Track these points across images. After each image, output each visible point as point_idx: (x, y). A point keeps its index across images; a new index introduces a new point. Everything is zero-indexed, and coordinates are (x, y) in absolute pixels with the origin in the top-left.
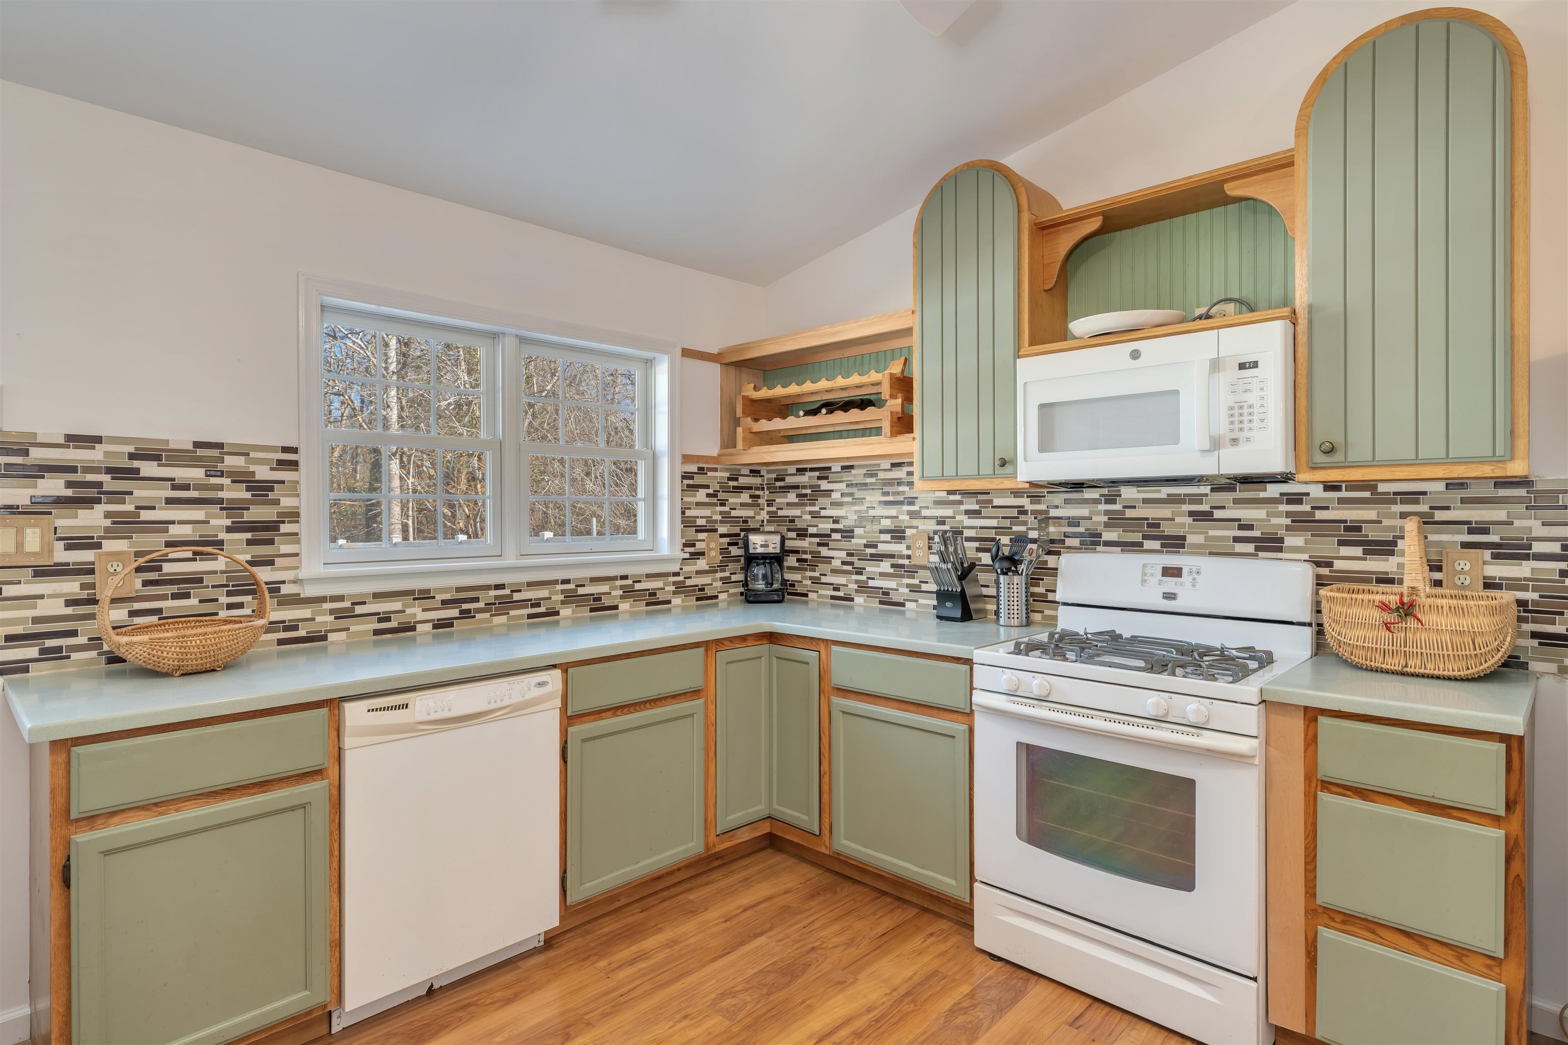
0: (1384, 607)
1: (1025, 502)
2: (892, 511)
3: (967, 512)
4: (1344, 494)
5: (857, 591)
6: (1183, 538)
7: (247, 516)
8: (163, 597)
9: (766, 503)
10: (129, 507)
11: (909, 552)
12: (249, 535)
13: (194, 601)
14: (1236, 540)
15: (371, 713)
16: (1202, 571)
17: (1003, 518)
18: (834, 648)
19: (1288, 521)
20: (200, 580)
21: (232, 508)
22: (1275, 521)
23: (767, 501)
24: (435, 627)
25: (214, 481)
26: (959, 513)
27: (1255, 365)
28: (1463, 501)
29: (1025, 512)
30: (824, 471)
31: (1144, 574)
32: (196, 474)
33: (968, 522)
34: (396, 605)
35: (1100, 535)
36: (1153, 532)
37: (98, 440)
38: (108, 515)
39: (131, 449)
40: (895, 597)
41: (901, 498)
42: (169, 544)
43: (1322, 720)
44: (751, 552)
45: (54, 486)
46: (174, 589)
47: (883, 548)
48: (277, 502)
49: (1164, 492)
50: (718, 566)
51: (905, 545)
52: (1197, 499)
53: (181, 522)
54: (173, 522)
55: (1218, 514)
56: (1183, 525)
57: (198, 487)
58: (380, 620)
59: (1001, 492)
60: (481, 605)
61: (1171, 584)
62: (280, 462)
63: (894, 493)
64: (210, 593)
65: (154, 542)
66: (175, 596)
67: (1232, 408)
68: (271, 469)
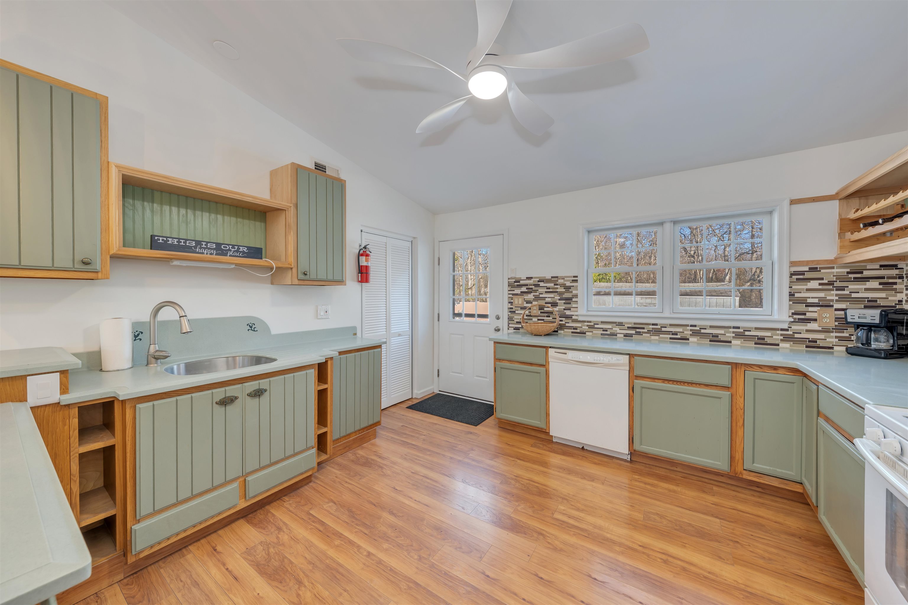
7: (564, 296)
8: (544, 316)
10: (538, 294)
12: (564, 301)
13: (551, 318)
15: (556, 353)
20: (552, 313)
21: (560, 294)
25: (556, 286)
32: (552, 285)
37: (532, 278)
38: (534, 296)
39: (538, 280)
42: (546, 303)
45: (524, 289)
46: (546, 315)
48: (572, 292)
50: (833, 329)
53: (548, 298)
54: (547, 298)
57: (552, 289)
58: (603, 331)
60: (646, 330)
62: (573, 280)
64: (555, 316)
65: (542, 303)
66: (547, 316)
68: (570, 283)
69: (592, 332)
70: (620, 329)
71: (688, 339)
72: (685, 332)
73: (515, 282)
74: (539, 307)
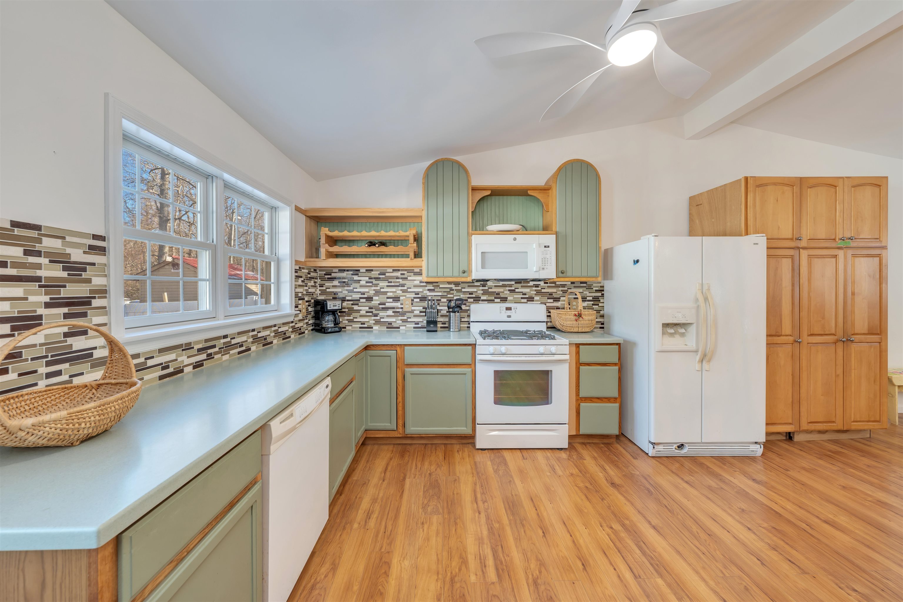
0: (575, 315)
1: (453, 286)
2: (394, 289)
3: (428, 290)
4: (549, 285)
5: (374, 324)
6: (507, 298)
7: (64, 293)
9: (319, 286)
11: (402, 306)
12: (65, 310)
14: (522, 298)
15: (281, 425)
16: (518, 308)
17: (444, 292)
18: (406, 348)
19: (535, 292)
20: (20, 355)
21: (50, 285)
22: (532, 292)
23: (319, 284)
24: (194, 367)
25: (32, 259)
26: (425, 290)
27: (549, 247)
28: (574, 287)
29: (453, 290)
30: (356, 271)
31: (500, 310)
32: (14, 252)
33: (429, 293)
34: (172, 356)
35: (480, 298)
36: (498, 296)
40: (394, 325)
41: (398, 284)
43: (581, 346)
44: (328, 309)
47: (388, 305)
48: (89, 281)
49: (501, 283)
50: (305, 317)
51: (400, 303)
52: (511, 286)
55: (517, 290)
56: (507, 294)
58: (163, 369)
59: (443, 283)
61: (509, 313)
62: (91, 247)
63: (394, 282)
67: (543, 259)
68: (84, 253)
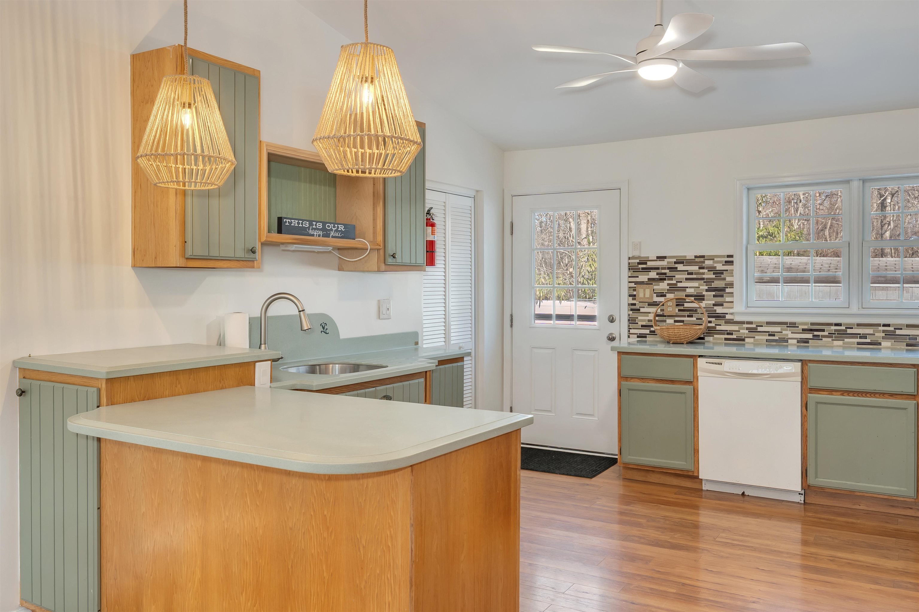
7: (714, 285)
8: (684, 316)
10: (674, 282)
12: (714, 293)
13: (694, 319)
15: (708, 364)
20: (696, 311)
21: (708, 281)
24: (799, 342)
25: (702, 271)
32: (695, 268)
34: (777, 329)
37: (665, 257)
38: (668, 284)
39: (675, 260)
45: (653, 274)
46: (687, 313)
48: (725, 279)
53: (690, 287)
54: (687, 287)
57: (696, 274)
58: (769, 335)
60: (826, 333)
62: (726, 262)
64: (700, 316)
65: (682, 295)
66: (688, 316)
68: (723, 265)
69: (754, 337)
70: (792, 333)
71: (880, 344)
72: (876, 334)
73: (639, 264)
74: (676, 302)
